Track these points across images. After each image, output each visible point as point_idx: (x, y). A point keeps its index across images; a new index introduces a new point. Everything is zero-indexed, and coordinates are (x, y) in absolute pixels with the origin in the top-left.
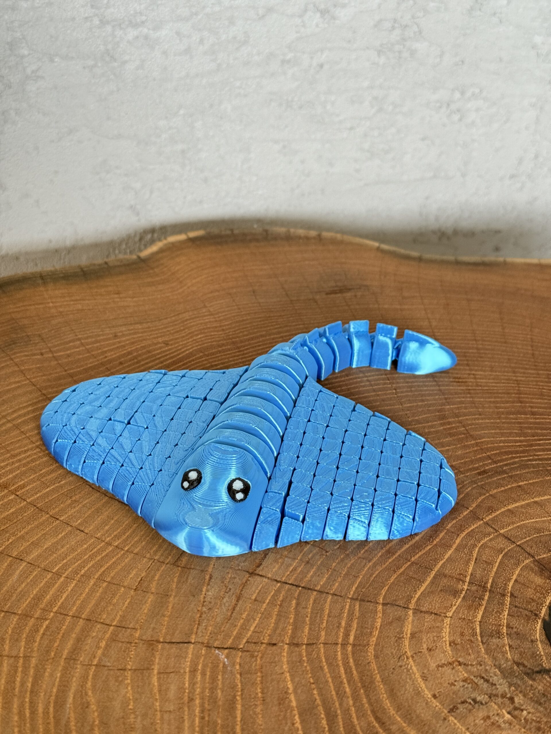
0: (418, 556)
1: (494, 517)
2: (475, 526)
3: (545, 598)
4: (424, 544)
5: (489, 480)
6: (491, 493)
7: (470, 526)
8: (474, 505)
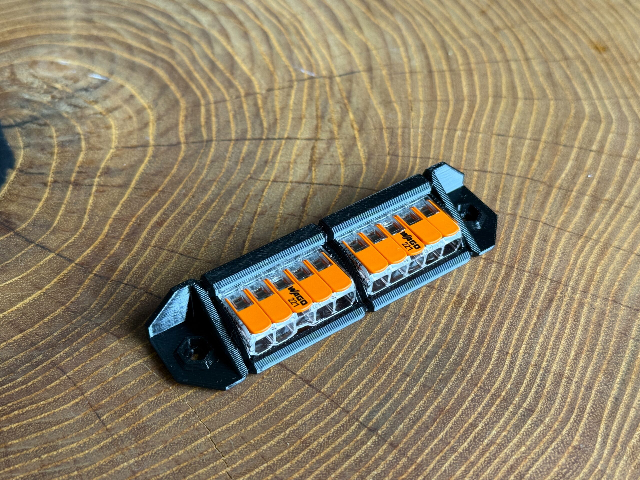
0: (152, 199)
1: (61, 272)
2: (85, 253)
3: (9, 191)
4: (146, 214)
5: (64, 328)
6: (63, 307)
7: (92, 251)
8: (87, 282)
